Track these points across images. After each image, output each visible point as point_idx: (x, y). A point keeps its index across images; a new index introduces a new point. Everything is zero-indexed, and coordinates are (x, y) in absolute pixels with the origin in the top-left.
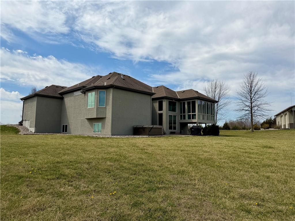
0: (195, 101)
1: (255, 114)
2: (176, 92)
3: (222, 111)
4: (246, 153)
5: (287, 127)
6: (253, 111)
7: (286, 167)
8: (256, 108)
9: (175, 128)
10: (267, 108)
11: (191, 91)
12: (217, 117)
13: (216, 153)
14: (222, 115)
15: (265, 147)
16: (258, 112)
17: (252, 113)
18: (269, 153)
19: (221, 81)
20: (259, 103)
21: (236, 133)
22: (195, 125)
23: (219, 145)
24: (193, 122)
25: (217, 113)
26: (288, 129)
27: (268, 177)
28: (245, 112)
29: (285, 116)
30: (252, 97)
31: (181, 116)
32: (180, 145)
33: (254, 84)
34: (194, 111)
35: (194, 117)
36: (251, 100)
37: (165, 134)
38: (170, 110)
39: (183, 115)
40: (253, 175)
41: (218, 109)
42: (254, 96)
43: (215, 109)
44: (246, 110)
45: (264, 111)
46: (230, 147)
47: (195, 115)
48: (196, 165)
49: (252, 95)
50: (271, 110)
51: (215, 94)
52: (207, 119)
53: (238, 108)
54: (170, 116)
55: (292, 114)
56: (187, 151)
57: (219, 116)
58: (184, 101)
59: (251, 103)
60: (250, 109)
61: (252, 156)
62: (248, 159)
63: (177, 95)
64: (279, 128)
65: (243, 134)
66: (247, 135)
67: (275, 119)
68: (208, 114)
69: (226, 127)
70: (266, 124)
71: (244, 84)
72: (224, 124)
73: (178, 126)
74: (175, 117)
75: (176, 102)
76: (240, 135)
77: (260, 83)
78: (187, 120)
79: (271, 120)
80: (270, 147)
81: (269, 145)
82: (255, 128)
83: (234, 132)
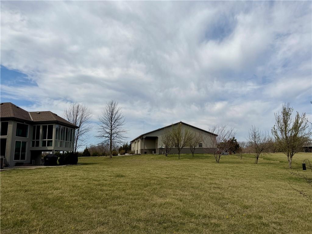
0: (53, 125)
1: (114, 140)
2: (29, 113)
3: (83, 137)
4: (99, 185)
5: (139, 153)
6: (112, 138)
7: (131, 197)
8: (115, 135)
9: (23, 158)
10: (124, 135)
11: (49, 113)
12: (78, 143)
13: (68, 189)
14: (82, 141)
15: (117, 176)
16: (117, 139)
17: (111, 140)
18: (120, 183)
19: (83, 106)
20: (118, 130)
21: (95, 160)
22: (51, 153)
23: (74, 179)
24: (49, 149)
25: (77, 138)
26: (140, 154)
27: (114, 211)
28: (105, 139)
29: (138, 142)
30: (112, 125)
31: (33, 142)
32: (25, 183)
33: (115, 112)
34: (50, 136)
35: (50, 143)
36: (111, 127)
37: (7, 166)
38: (18, 135)
39: (36, 141)
40: (102, 211)
41: (79, 134)
42: (114, 124)
43: (76, 134)
44: (106, 137)
45: (122, 138)
46: (85, 179)
47: (52, 141)
48: (41, 209)
49: (113, 123)
50: (127, 138)
51: (76, 118)
52: (66, 147)
53: (98, 134)
54: (18, 143)
55: (143, 141)
56: (34, 190)
57: (79, 142)
58: (39, 125)
59: (111, 130)
60: (110, 136)
61: (104, 188)
62: (100, 192)
63: (30, 117)
64: (133, 153)
65: (102, 161)
66: (106, 161)
67: (131, 145)
68: (66, 140)
69: (87, 153)
70: (123, 150)
71: (106, 111)
72: (85, 150)
73: (27, 154)
74: (24, 143)
75: (28, 125)
76: (99, 162)
77: (119, 112)
78: (40, 147)
79: (127, 145)
80: (122, 176)
81: (121, 173)
82: (113, 154)
83: (94, 159)
